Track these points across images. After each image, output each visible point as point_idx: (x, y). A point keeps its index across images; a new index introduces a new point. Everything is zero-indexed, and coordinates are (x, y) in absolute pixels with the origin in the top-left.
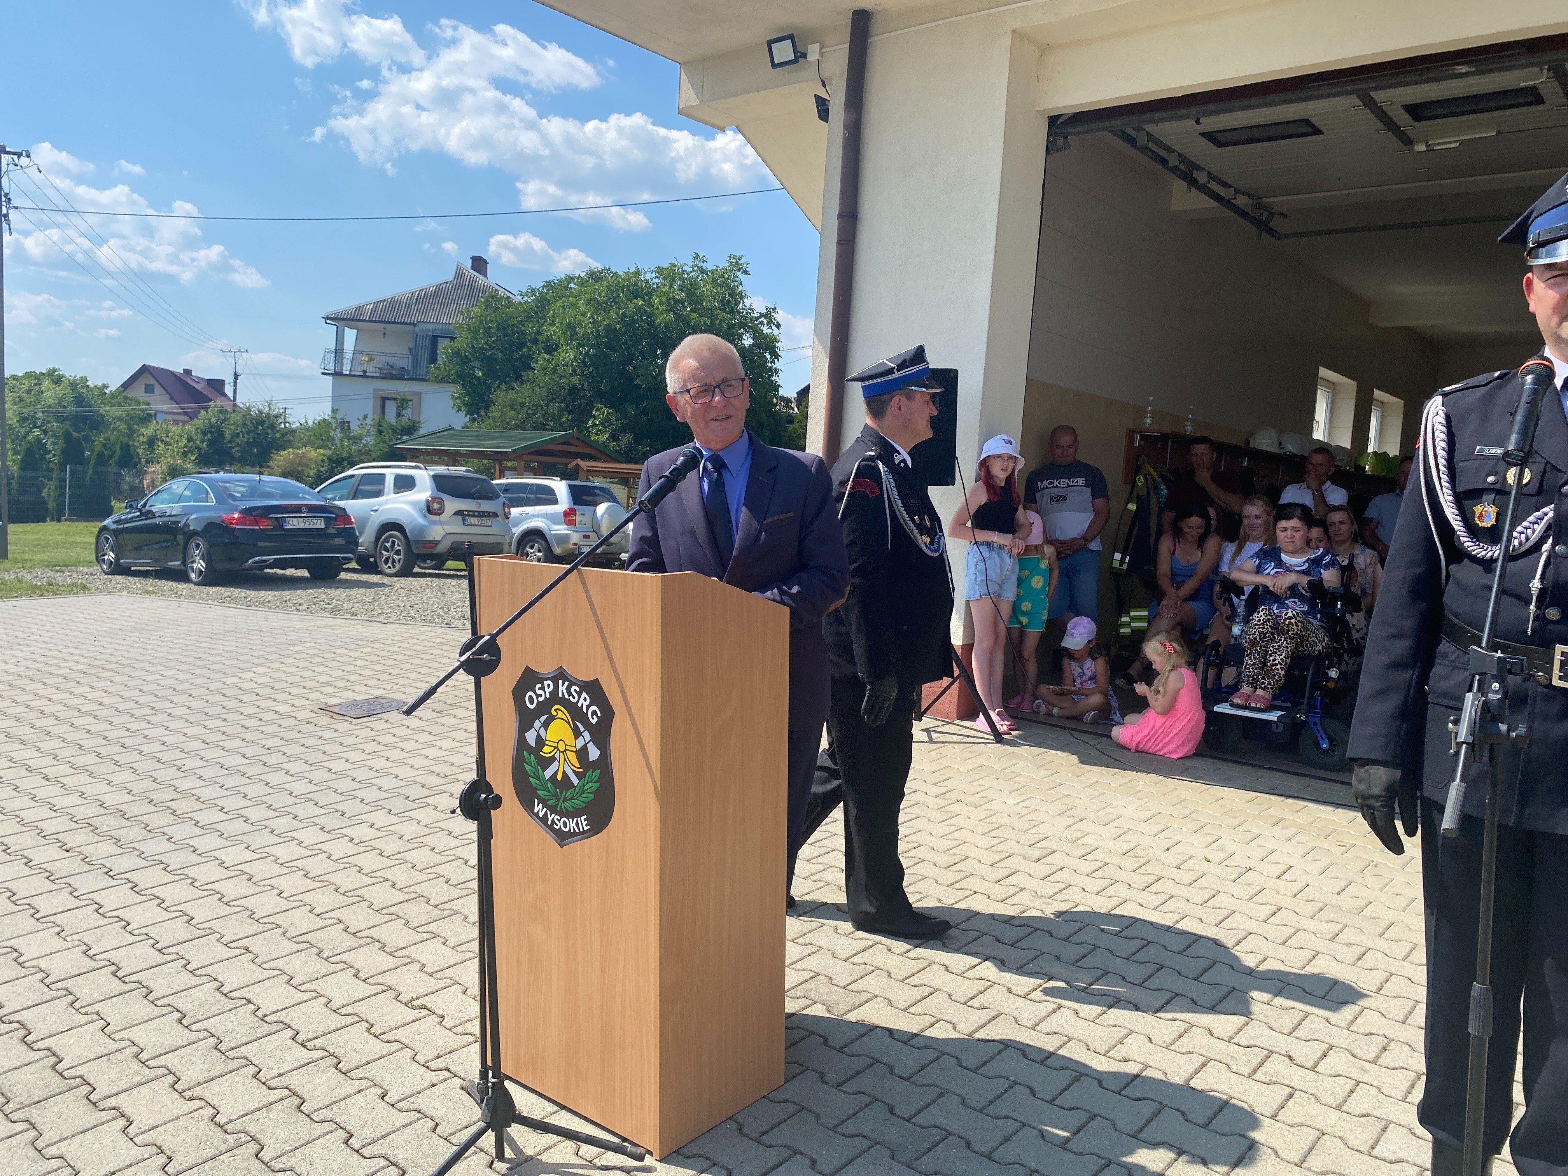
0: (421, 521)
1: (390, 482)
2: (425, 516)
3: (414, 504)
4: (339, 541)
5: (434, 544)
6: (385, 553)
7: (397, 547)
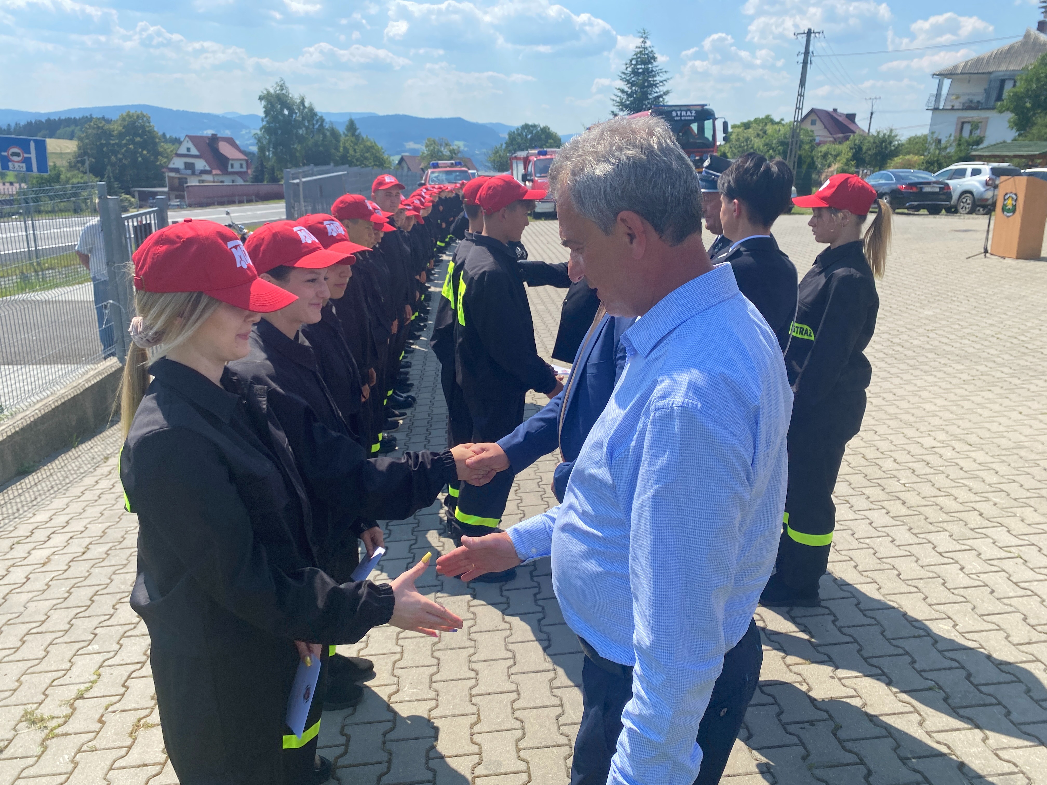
0: (982, 189)
1: (969, 172)
2: (984, 187)
3: (980, 182)
4: (943, 197)
5: (987, 200)
6: (962, 204)
7: (968, 201)
